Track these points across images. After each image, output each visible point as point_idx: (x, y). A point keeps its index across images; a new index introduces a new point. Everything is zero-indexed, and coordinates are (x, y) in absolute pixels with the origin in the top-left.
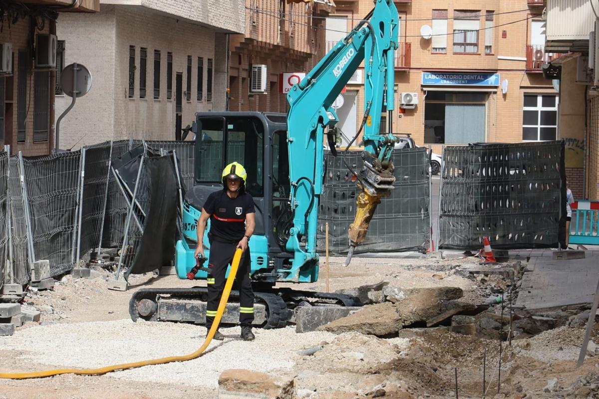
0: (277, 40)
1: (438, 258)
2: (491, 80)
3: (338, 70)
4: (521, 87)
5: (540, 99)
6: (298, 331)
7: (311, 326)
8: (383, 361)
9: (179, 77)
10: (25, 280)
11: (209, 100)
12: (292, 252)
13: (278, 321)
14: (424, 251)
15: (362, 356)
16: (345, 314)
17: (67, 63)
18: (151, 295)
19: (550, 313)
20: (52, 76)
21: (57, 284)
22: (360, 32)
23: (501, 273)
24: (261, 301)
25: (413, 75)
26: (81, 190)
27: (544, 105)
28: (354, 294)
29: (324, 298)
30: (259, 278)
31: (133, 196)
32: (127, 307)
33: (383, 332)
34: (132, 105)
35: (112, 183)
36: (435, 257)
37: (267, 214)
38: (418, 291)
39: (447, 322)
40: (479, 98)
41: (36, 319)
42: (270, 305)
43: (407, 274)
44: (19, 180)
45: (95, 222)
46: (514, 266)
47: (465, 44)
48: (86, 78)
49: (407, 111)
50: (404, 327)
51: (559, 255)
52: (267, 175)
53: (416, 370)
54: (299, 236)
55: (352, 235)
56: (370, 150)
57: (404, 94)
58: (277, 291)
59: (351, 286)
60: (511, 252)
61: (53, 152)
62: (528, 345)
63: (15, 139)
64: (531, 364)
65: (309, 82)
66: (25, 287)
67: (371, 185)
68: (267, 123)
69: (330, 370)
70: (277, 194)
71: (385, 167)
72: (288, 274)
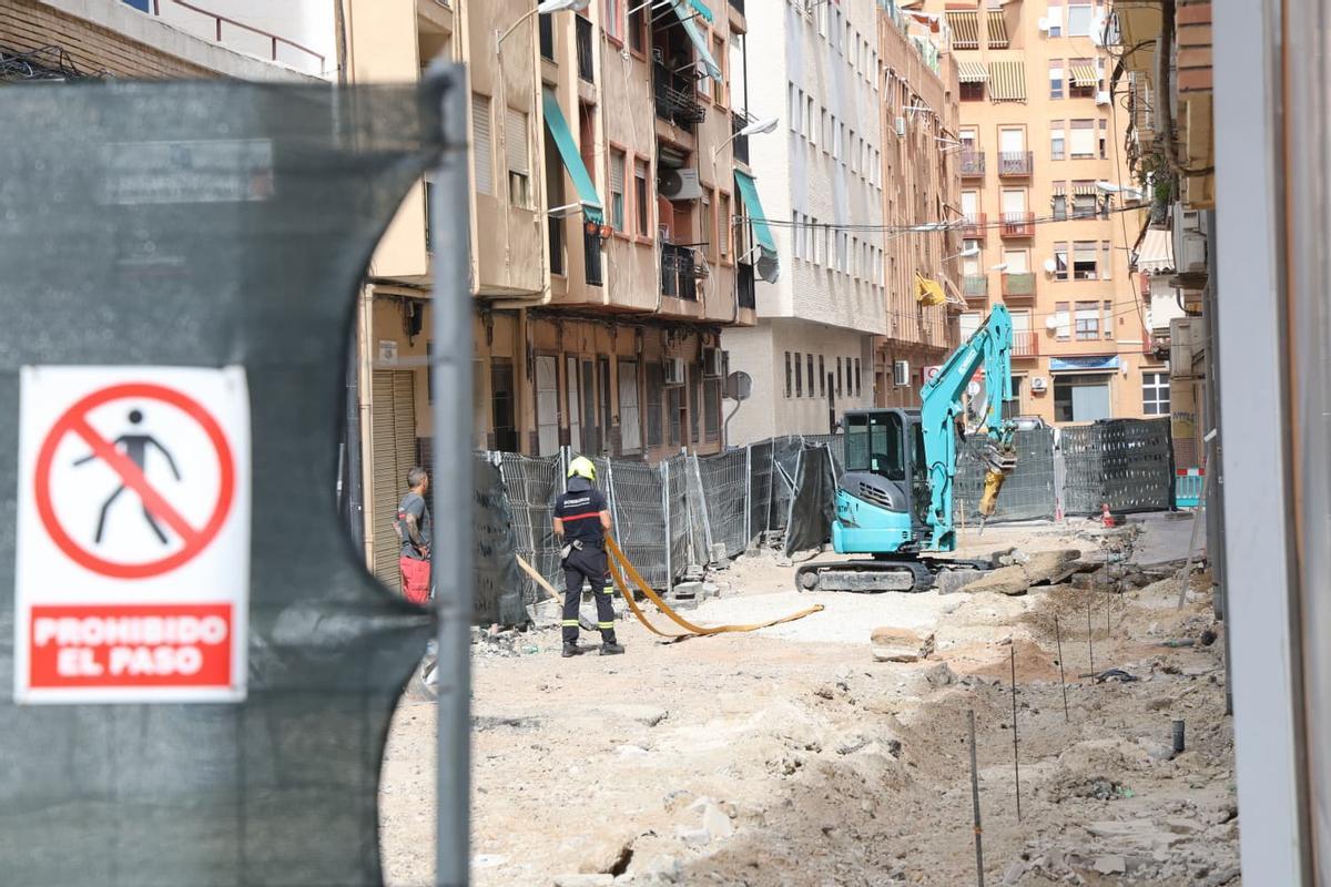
0: (916, 339)
1: (1065, 524)
2: (1112, 363)
3: (962, 368)
4: (1140, 368)
5: (1157, 378)
6: (941, 594)
7: (951, 588)
8: (1011, 615)
9: (831, 376)
10: (704, 561)
11: (858, 395)
12: (932, 526)
13: (924, 586)
14: (1052, 519)
15: (992, 612)
16: (981, 577)
17: (731, 372)
18: (813, 569)
19: (1160, 568)
20: (719, 384)
21: (733, 563)
22: (979, 336)
23: (1119, 535)
24: (908, 569)
25: (1041, 361)
26: (748, 481)
27: (1161, 382)
28: (989, 559)
29: (962, 564)
30: (905, 550)
31: (794, 483)
32: (794, 580)
33: (1014, 591)
34: (790, 404)
35: (775, 475)
36: (1061, 525)
37: (909, 494)
38: (1041, 554)
39: (1068, 580)
40: (1101, 379)
41: (716, 594)
42: (915, 573)
43: (1037, 540)
44: (695, 476)
45: (762, 508)
46: (1131, 529)
47: (1086, 332)
48: (749, 385)
49: (1038, 394)
50: (1032, 586)
51: (1170, 518)
52: (907, 462)
53: (1040, 622)
54: (938, 513)
55: (982, 509)
56: (994, 435)
57: (1034, 378)
58: (920, 560)
59: (985, 554)
60: (1127, 516)
61: (723, 449)
62: (1137, 596)
63: (689, 439)
64: (1139, 612)
65: (938, 380)
66: (705, 568)
67: (996, 465)
68: (904, 418)
69: (967, 625)
70: (916, 477)
71: (1008, 450)
72: (929, 545)
